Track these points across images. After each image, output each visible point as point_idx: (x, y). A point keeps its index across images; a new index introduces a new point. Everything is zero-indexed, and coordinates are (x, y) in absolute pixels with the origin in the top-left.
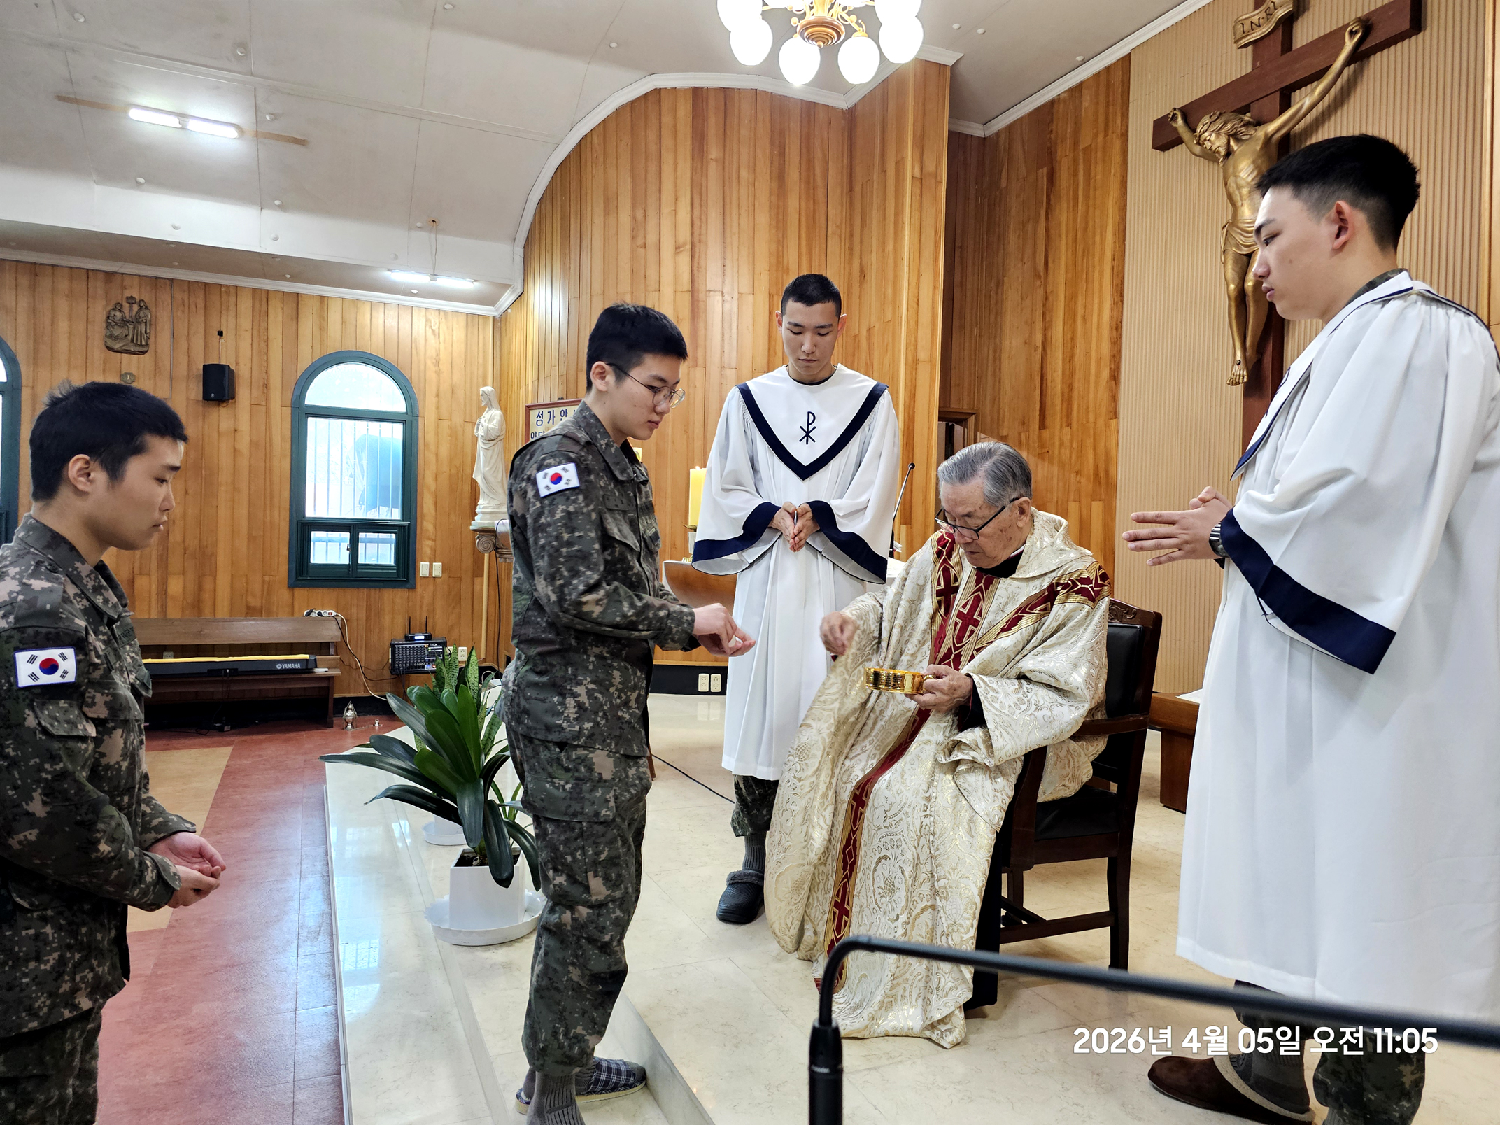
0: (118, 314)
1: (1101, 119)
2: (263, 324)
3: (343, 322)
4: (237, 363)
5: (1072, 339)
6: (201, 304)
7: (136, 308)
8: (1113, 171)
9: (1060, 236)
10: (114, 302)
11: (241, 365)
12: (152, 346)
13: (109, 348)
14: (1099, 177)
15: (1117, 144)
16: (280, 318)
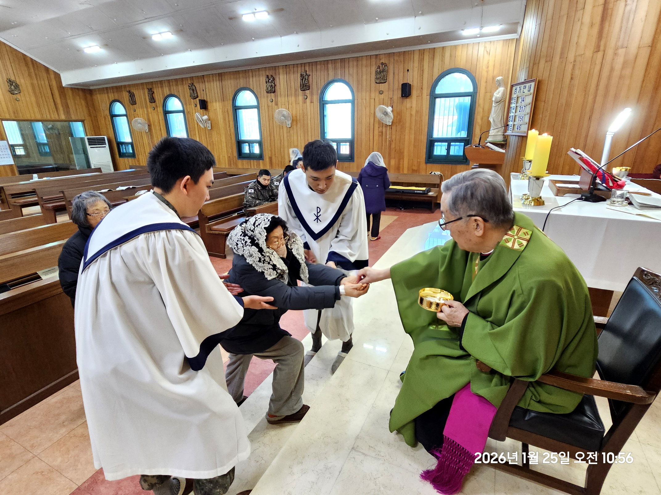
0: (379, 70)
2: (422, 64)
3: (451, 56)
4: (413, 81)
6: (402, 59)
7: (383, 66)
10: (378, 65)
11: (414, 81)
12: (388, 79)
13: (376, 83)
16: (428, 60)
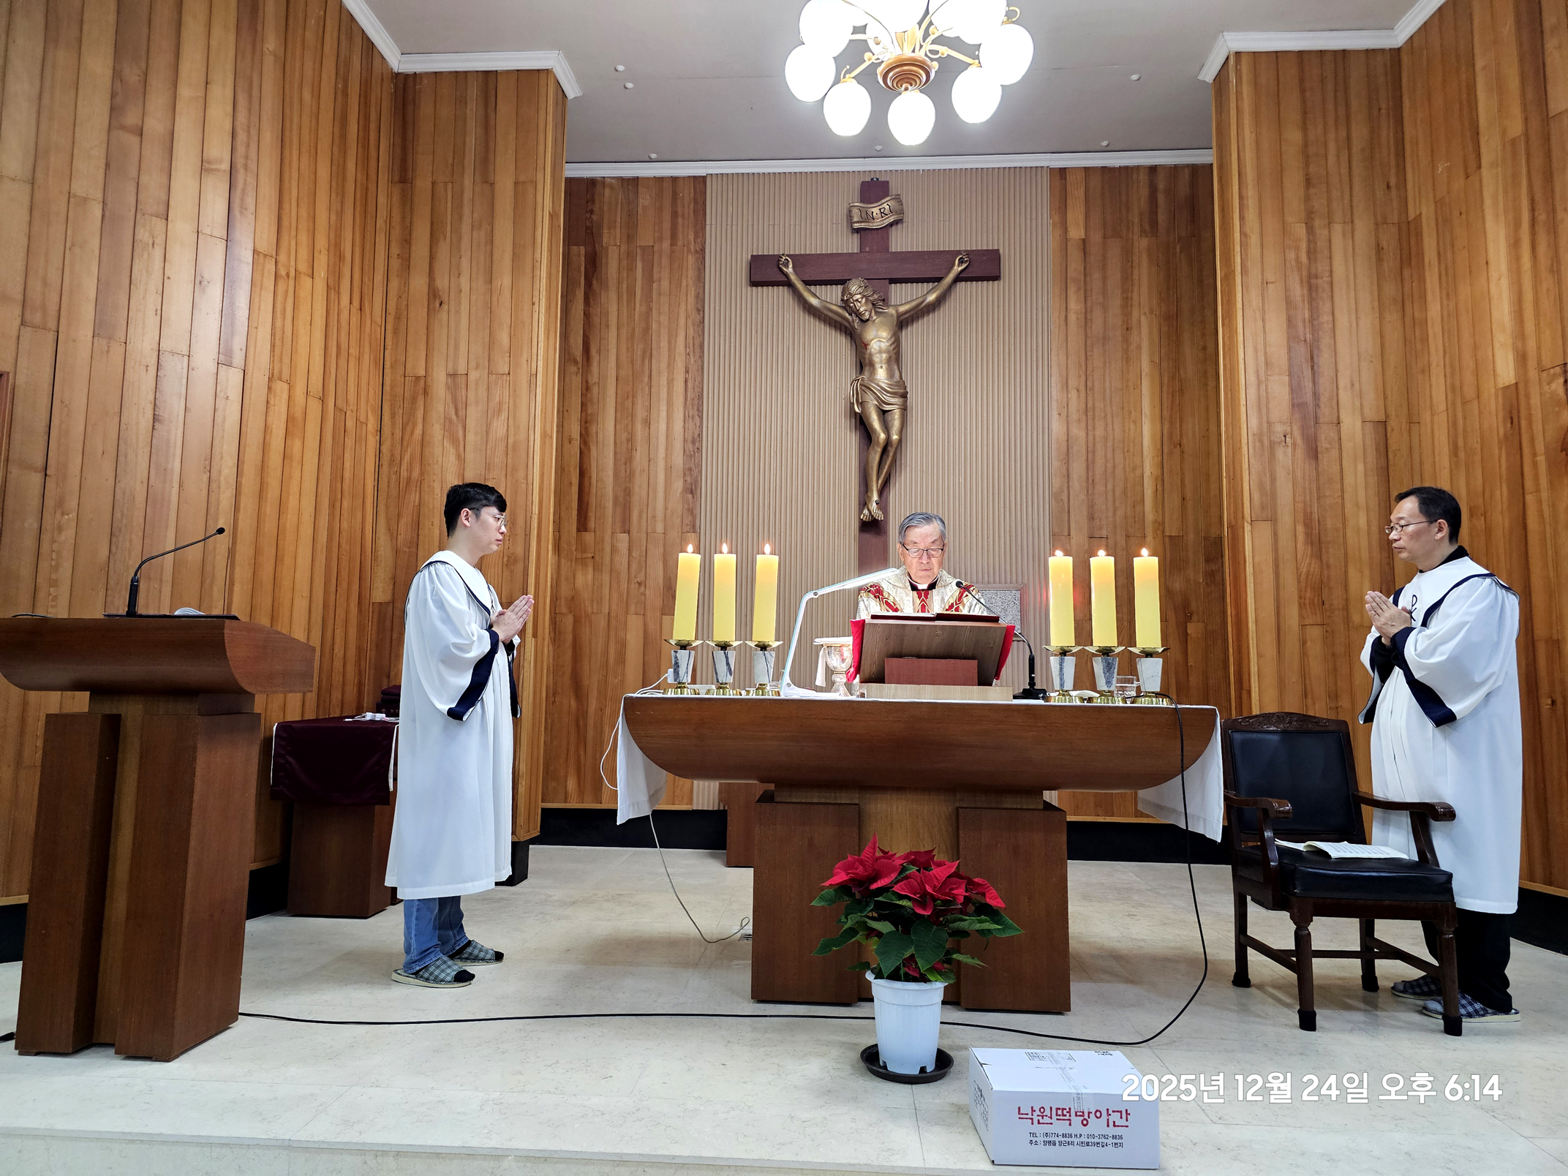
1: (667, 225)
5: (628, 440)
8: (684, 283)
9: (608, 326)
14: (665, 284)
15: (691, 260)
